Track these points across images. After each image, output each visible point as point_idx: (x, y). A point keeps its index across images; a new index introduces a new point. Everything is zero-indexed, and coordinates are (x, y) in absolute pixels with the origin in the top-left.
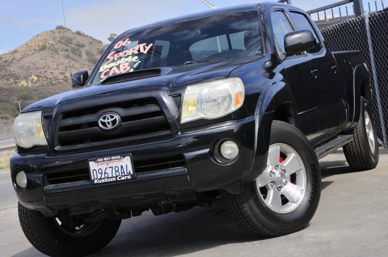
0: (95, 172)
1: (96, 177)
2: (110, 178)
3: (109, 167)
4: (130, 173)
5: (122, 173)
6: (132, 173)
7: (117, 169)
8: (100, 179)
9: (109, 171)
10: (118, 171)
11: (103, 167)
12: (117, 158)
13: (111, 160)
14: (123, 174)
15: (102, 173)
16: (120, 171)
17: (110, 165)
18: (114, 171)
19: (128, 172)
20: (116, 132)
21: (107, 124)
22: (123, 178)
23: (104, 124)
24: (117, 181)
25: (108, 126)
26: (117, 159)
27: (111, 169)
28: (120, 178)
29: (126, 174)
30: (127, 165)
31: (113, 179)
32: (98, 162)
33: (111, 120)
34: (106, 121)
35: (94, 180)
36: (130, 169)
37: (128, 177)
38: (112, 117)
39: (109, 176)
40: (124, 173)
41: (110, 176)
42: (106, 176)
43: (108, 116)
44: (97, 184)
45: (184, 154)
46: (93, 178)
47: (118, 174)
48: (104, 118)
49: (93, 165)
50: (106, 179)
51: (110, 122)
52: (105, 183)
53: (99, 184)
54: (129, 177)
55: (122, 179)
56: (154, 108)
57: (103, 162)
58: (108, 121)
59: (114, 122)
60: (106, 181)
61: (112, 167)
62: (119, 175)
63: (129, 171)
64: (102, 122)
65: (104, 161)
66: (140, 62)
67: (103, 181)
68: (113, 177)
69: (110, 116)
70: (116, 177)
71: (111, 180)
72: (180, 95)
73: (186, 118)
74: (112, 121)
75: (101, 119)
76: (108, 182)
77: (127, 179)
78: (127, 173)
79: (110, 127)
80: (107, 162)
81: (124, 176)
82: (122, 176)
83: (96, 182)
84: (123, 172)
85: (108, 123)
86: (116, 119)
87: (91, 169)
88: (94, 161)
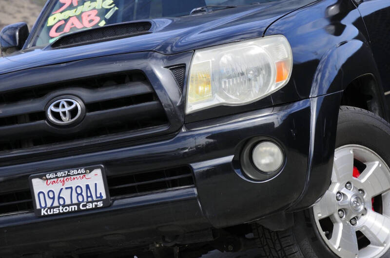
0: (41, 195)
1: (43, 205)
2: (68, 206)
3: (66, 188)
4: (101, 196)
5: (88, 197)
6: (104, 197)
7: (79, 192)
8: (50, 208)
9: (66, 194)
10: (81, 194)
11: (56, 187)
12: (80, 171)
13: (68, 175)
14: (90, 199)
15: (53, 198)
16: (84, 194)
17: (68, 184)
18: (74, 195)
19: (98, 195)
20: (76, 129)
21: (61, 115)
22: (90, 206)
23: (56, 115)
24: (79, 211)
25: (63, 118)
26: (79, 174)
27: (70, 190)
28: (84, 206)
29: (95, 199)
30: (96, 184)
31: (73, 207)
32: (47, 179)
33: (67, 109)
34: (60, 110)
35: (40, 210)
36: (102, 190)
37: (98, 203)
38: (70, 104)
39: (66, 204)
40: (91, 196)
41: (68, 202)
42: (62, 202)
43: (63, 101)
44: (45, 216)
45: (191, 164)
46: (38, 207)
47: (80, 199)
48: (57, 106)
49: (38, 185)
50: (61, 208)
51: (67, 112)
52: (60, 214)
53: (49, 216)
54: (100, 204)
55: (87, 207)
56: (140, 88)
57: (56, 180)
58: (64, 110)
59: (74, 112)
60: (61, 211)
61: (71, 188)
62: (83, 201)
63: (101, 193)
64: (53, 113)
65: (57, 177)
66: (116, 8)
67: (56, 211)
68: (72, 204)
69: (67, 102)
70: (78, 205)
71: (69, 209)
72: (183, 66)
73: (194, 105)
74: (69, 111)
75: (52, 107)
76: (64, 213)
77: (96, 208)
78: (97, 197)
79: (66, 120)
80: (62, 179)
81: (92, 202)
82: (88, 202)
83: (43, 212)
84: (89, 195)
85: (64, 113)
86: (76, 108)
87: (36, 192)
88: (41, 177)
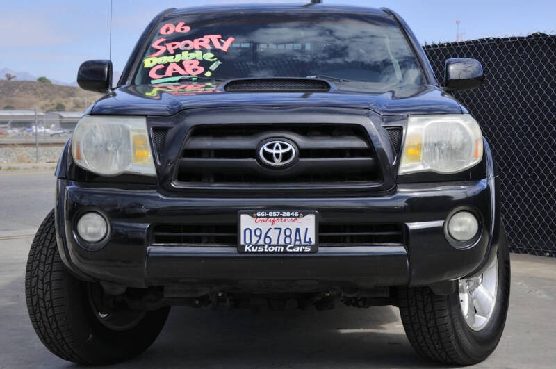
0: (248, 232)
1: (248, 242)
2: (275, 246)
3: (275, 228)
4: (310, 241)
5: (296, 240)
6: (313, 242)
7: (288, 233)
8: (255, 246)
9: (273, 235)
10: (289, 236)
11: (264, 226)
12: (292, 214)
13: (280, 216)
14: (298, 243)
15: (260, 236)
16: (293, 237)
17: (277, 225)
18: (282, 236)
19: (307, 240)
21: (274, 156)
22: (297, 249)
23: (269, 156)
24: (285, 252)
25: (276, 160)
26: (291, 216)
27: (279, 231)
28: (290, 248)
29: (303, 243)
30: (307, 229)
31: (279, 248)
32: (257, 217)
33: (281, 151)
34: (274, 151)
35: (244, 246)
36: (312, 235)
37: (306, 248)
38: (284, 147)
39: (272, 243)
40: (300, 240)
41: (274, 242)
42: (268, 241)
43: (277, 143)
44: (248, 252)
45: (407, 224)
46: (242, 243)
47: (288, 241)
48: (271, 147)
49: (246, 221)
50: (266, 247)
51: (281, 155)
52: (264, 252)
53: (252, 252)
54: (308, 249)
55: (294, 250)
56: (358, 143)
57: (265, 219)
58: (277, 152)
59: (287, 156)
60: (266, 250)
61: (280, 229)
62: (290, 243)
63: (310, 239)
64: (265, 152)
65: (268, 217)
66: (219, 62)
67: (261, 249)
68: (278, 245)
69: (281, 144)
70: (285, 246)
71: (275, 249)
73: (407, 166)
74: (283, 154)
75: (265, 147)
76: (269, 252)
77: (303, 252)
78: (305, 242)
79: (278, 162)
80: (272, 219)
81: (300, 246)
82: (295, 245)
83: (247, 248)
84: (298, 238)
85: (277, 155)
86: (291, 151)
87: (243, 228)
88: (251, 214)
